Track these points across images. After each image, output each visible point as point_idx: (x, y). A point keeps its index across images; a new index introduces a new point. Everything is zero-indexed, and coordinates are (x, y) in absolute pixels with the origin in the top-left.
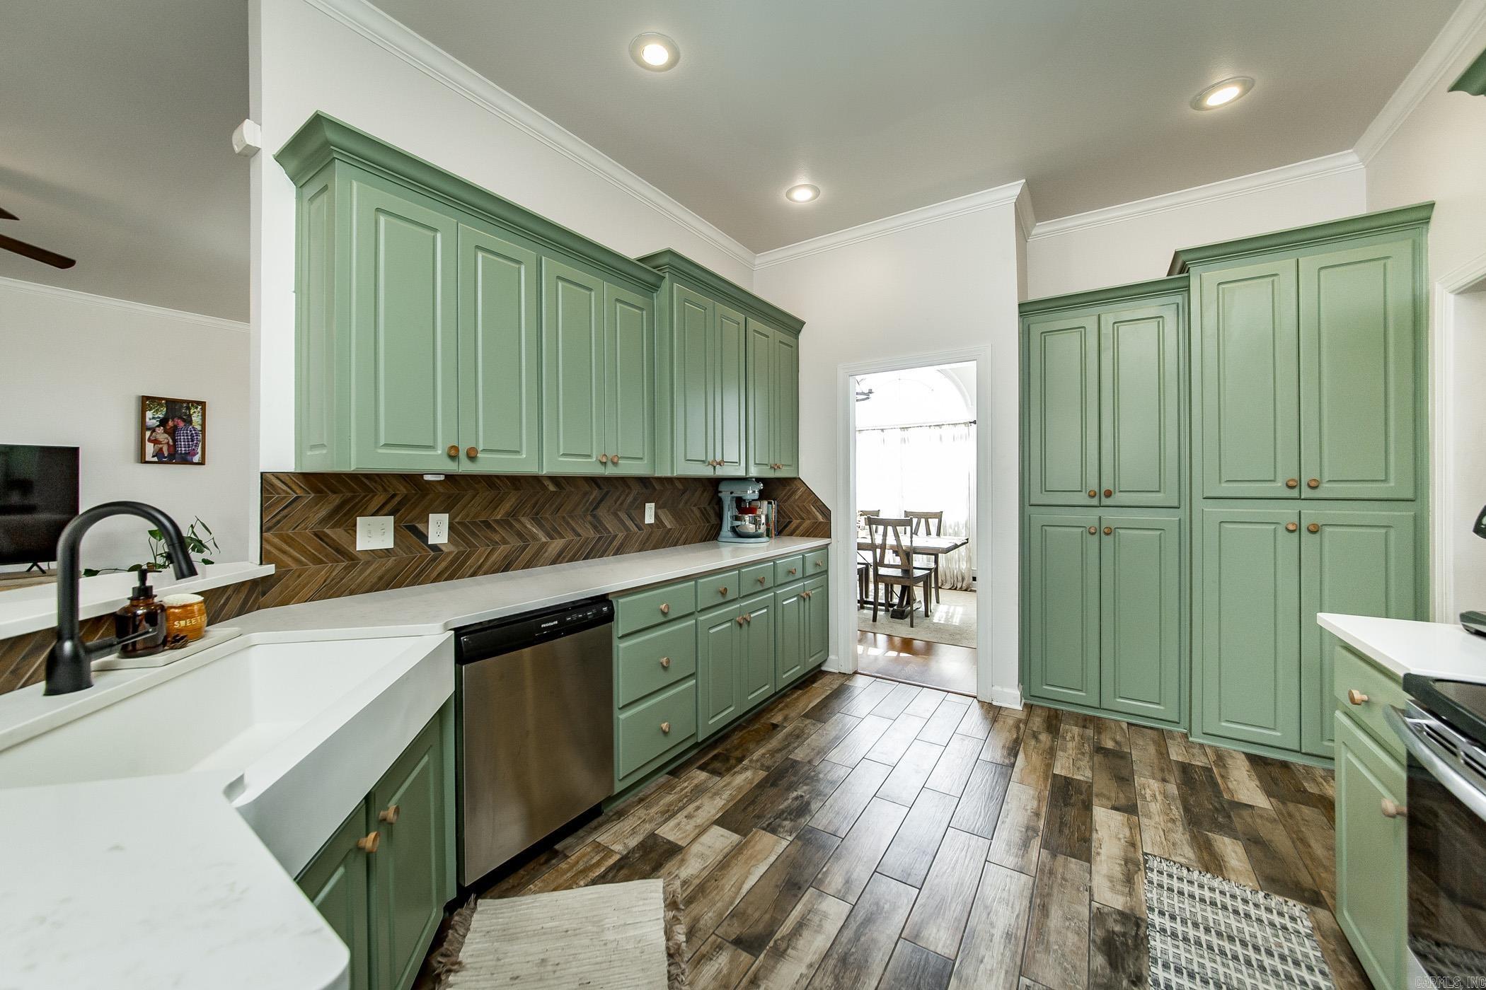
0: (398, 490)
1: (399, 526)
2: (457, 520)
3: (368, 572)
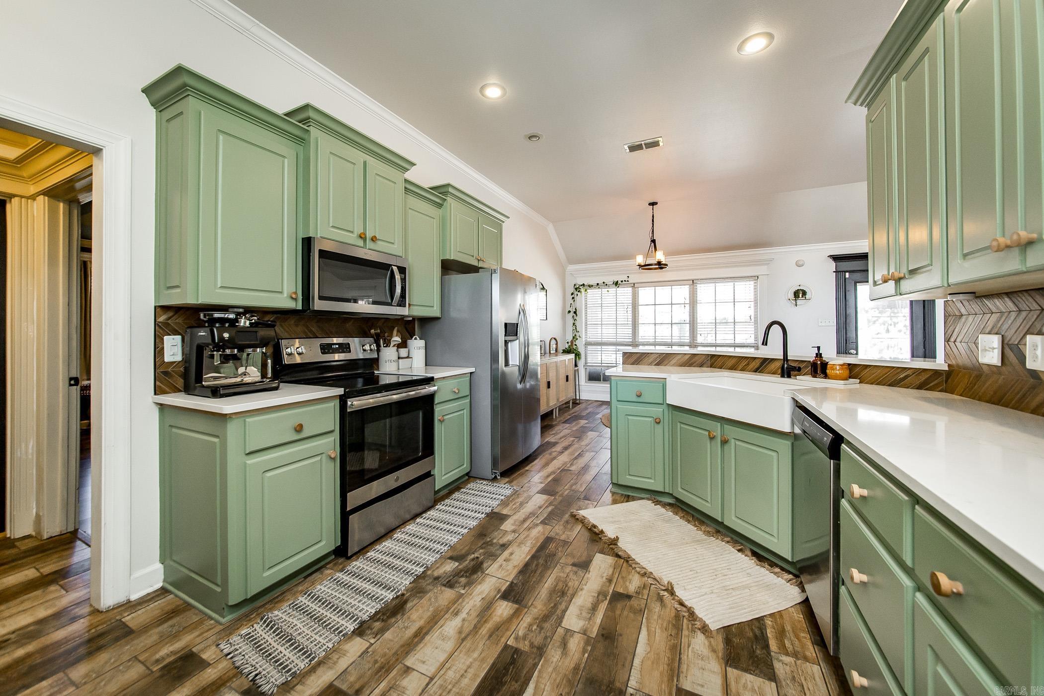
1: (1006, 345)
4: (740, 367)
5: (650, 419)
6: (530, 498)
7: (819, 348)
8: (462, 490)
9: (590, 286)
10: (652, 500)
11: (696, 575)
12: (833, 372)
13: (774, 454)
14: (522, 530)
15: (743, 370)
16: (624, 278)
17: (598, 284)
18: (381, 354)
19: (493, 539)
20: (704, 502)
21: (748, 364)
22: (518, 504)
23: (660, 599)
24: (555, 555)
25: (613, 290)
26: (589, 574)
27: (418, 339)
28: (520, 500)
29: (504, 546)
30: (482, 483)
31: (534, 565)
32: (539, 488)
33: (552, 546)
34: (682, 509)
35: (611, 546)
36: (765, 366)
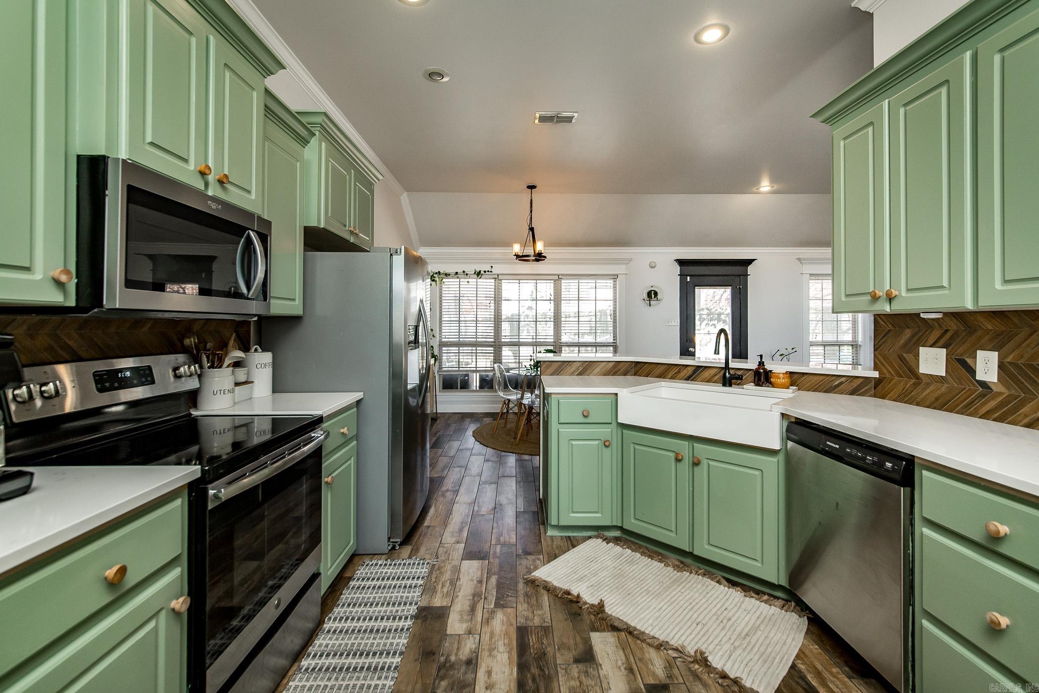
0: (950, 327)
1: (951, 358)
2: (1009, 359)
3: (928, 391)
4: (670, 375)
5: (597, 442)
6: (457, 570)
7: (761, 356)
8: (352, 583)
9: (447, 275)
10: (601, 538)
11: (705, 629)
12: (779, 380)
13: (757, 473)
14: (479, 627)
15: (672, 378)
16: (487, 267)
17: (457, 273)
18: (205, 380)
19: (449, 655)
20: (667, 532)
21: (679, 372)
22: (448, 584)
23: (696, 676)
24: (545, 654)
25: (473, 281)
26: (602, 669)
27: (260, 350)
28: (447, 576)
29: (472, 663)
30: (376, 564)
31: (530, 681)
32: (461, 552)
33: (532, 640)
34: (632, 542)
35: (599, 616)
36: (699, 374)
